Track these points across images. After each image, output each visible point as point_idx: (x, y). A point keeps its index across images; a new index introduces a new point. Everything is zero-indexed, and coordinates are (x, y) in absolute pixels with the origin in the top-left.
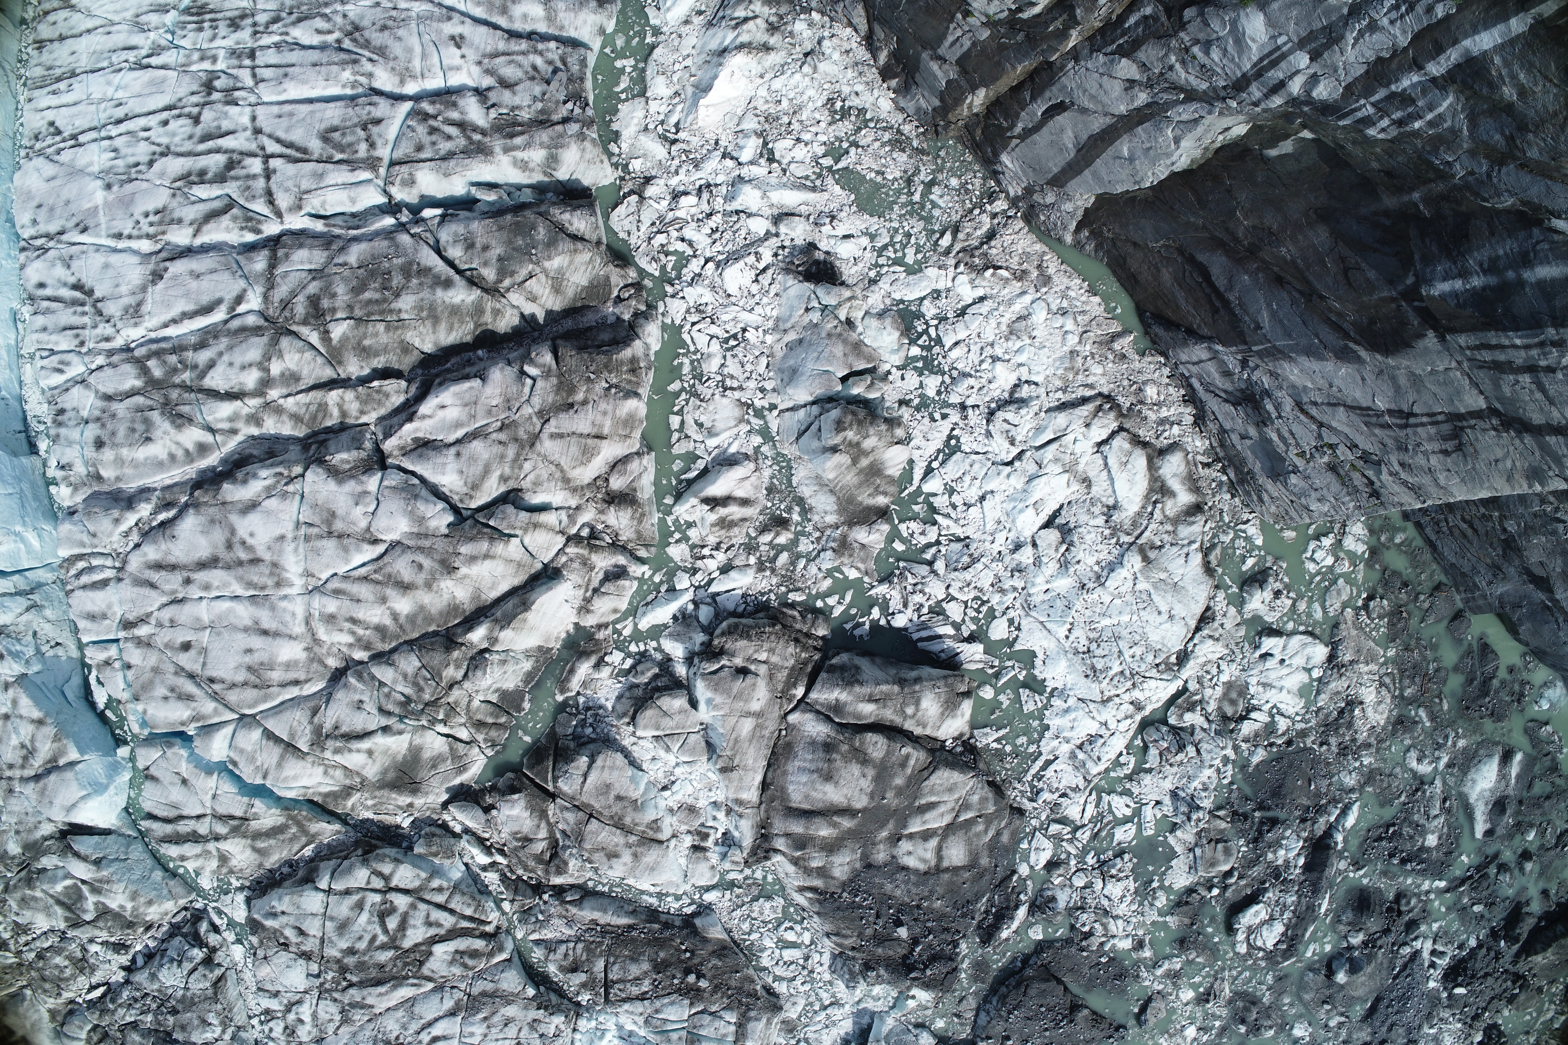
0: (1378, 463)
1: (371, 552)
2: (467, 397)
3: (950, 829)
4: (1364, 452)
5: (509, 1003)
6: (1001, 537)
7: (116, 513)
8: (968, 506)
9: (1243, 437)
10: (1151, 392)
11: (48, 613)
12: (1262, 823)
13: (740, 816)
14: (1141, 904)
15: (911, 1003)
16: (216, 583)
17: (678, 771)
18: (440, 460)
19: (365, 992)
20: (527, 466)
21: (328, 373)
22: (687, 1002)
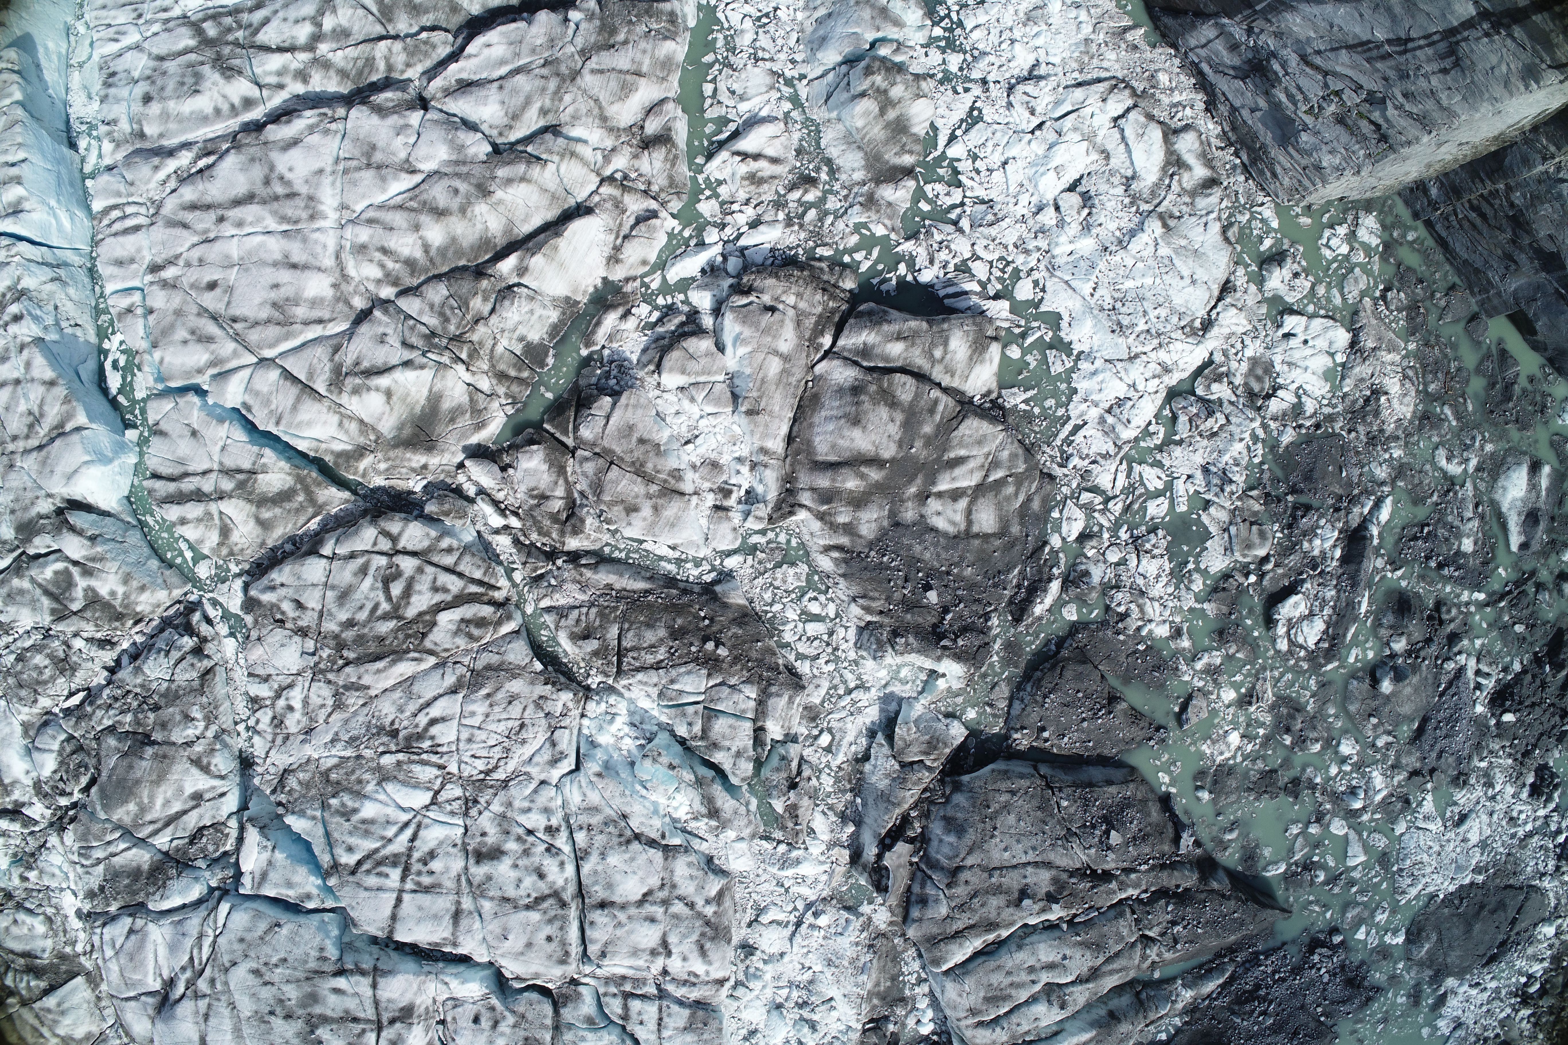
0: (1383, 101)
1: (407, 182)
2: (513, 37)
3: (980, 490)
4: (1371, 93)
5: (514, 677)
6: (1024, 199)
7: (156, 161)
8: (990, 171)
9: (1252, 111)
10: (1163, 78)
11: (71, 291)
12: (1295, 508)
13: (766, 466)
14: (1177, 587)
15: (941, 684)
16: (250, 219)
17: (703, 423)
18: (483, 92)
19: (362, 669)
20: (568, 98)
21: (379, 30)
22: (704, 672)
